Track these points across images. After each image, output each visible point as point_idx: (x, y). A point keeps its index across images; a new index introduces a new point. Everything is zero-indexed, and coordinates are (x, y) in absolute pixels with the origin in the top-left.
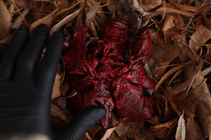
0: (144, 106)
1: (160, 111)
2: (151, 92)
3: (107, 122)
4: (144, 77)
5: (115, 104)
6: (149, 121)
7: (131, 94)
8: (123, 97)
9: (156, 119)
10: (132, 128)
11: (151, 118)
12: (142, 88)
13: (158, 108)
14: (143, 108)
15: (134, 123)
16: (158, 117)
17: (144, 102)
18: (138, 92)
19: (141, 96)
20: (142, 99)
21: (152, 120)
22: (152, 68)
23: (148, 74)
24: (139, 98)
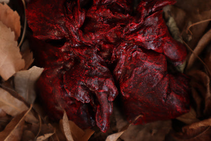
0: (170, 90)
1: (198, 100)
2: (182, 66)
3: (105, 121)
4: (167, 39)
5: (119, 90)
6: (179, 118)
7: (145, 70)
8: (131, 76)
9: (192, 114)
10: (151, 132)
11: (183, 113)
12: (164, 59)
13: (195, 94)
14: (168, 94)
15: (154, 124)
16: (195, 110)
17: (169, 85)
18: (157, 67)
19: (164, 74)
20: (166, 79)
21: (184, 116)
22: (182, 26)
23: (176, 37)
24: (160, 76)
